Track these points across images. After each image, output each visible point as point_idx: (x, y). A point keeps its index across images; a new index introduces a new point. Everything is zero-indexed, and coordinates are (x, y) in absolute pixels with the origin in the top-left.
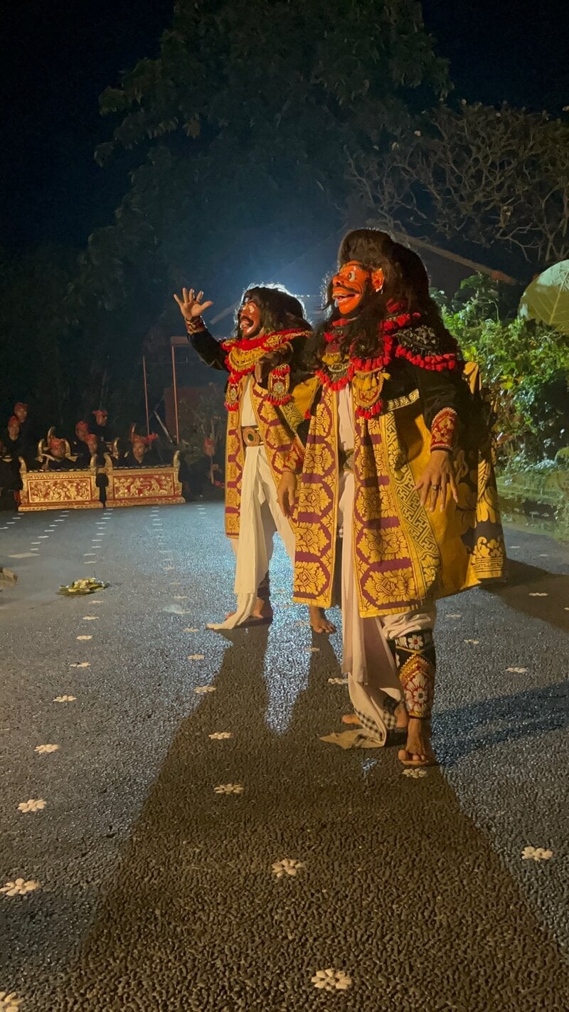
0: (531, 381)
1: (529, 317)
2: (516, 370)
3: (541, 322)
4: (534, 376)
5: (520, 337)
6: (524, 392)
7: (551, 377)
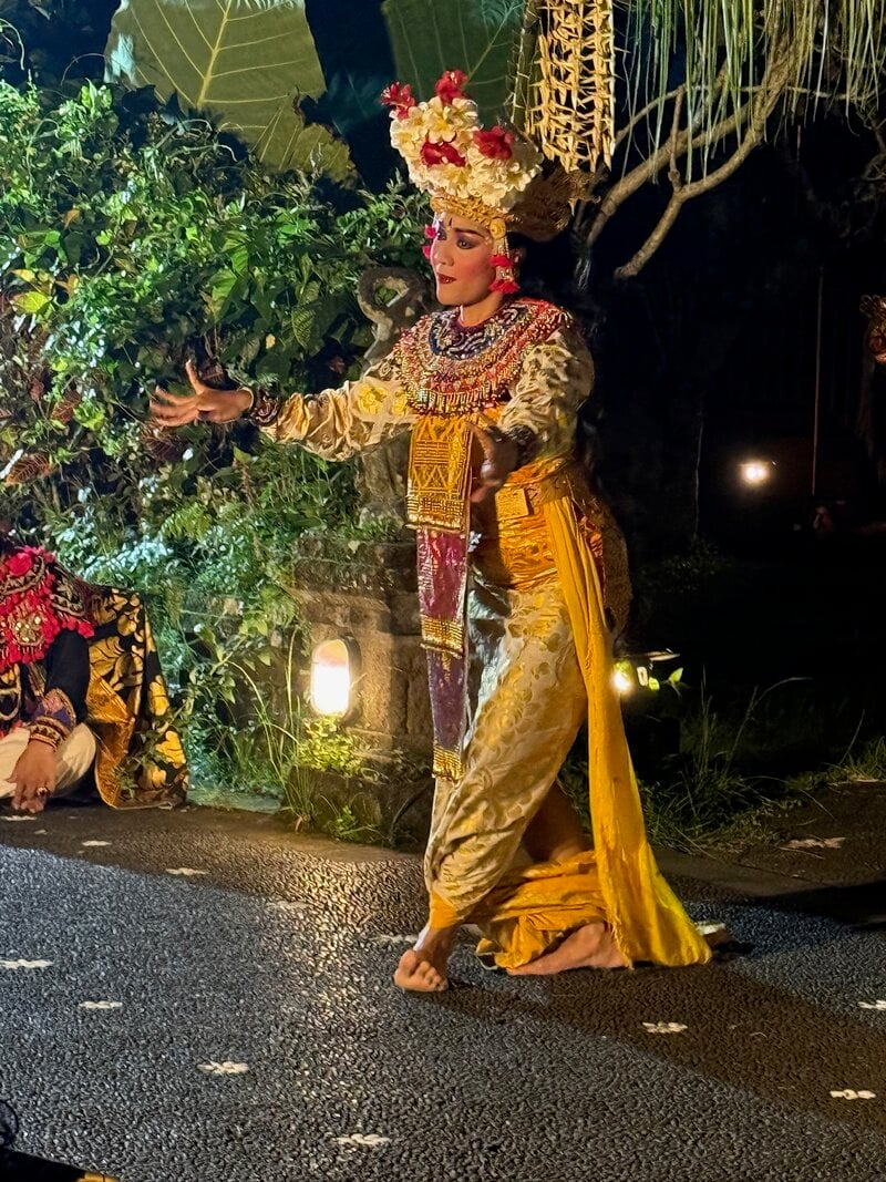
0: (101, 293)
1: (138, 77)
2: (61, 254)
3: (174, 97)
4: (108, 278)
5: (90, 146)
6: (76, 326)
7: (159, 287)
